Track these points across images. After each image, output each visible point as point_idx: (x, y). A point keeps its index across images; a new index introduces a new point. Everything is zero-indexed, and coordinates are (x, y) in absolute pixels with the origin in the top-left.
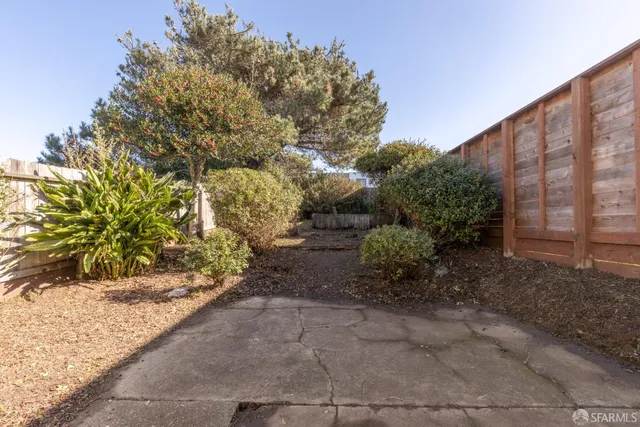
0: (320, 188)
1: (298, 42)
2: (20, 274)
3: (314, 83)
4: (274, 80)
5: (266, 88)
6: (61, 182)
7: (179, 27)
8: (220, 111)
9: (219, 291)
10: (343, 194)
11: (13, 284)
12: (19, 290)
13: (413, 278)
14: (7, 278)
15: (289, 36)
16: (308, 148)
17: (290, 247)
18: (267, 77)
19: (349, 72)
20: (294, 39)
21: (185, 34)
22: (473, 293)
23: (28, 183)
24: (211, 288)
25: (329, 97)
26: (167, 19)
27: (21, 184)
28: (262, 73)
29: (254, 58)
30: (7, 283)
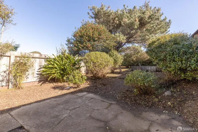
0: (136, 57)
1: (127, 7)
2: (41, 80)
3: (131, 19)
4: (118, 22)
5: (116, 25)
6: (50, 59)
7: (91, 14)
8: (91, 35)
9: (78, 89)
10: (145, 58)
11: (40, 81)
12: (41, 83)
13: (148, 95)
14: (38, 80)
15: (124, 6)
16: (134, 43)
17: (112, 77)
18: (115, 22)
19: (146, 11)
20: (126, 7)
21: (93, 16)
22: (178, 108)
23: (44, 59)
24: (76, 88)
25: (137, 23)
26: (88, 13)
27: (42, 59)
28: (114, 20)
29: (111, 17)
30: (38, 81)
